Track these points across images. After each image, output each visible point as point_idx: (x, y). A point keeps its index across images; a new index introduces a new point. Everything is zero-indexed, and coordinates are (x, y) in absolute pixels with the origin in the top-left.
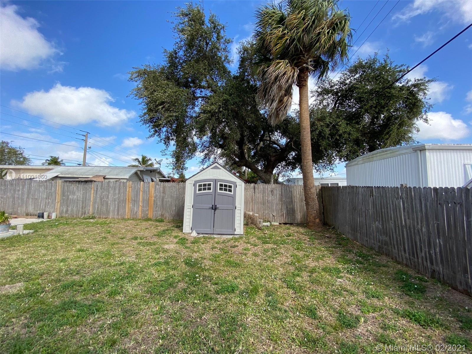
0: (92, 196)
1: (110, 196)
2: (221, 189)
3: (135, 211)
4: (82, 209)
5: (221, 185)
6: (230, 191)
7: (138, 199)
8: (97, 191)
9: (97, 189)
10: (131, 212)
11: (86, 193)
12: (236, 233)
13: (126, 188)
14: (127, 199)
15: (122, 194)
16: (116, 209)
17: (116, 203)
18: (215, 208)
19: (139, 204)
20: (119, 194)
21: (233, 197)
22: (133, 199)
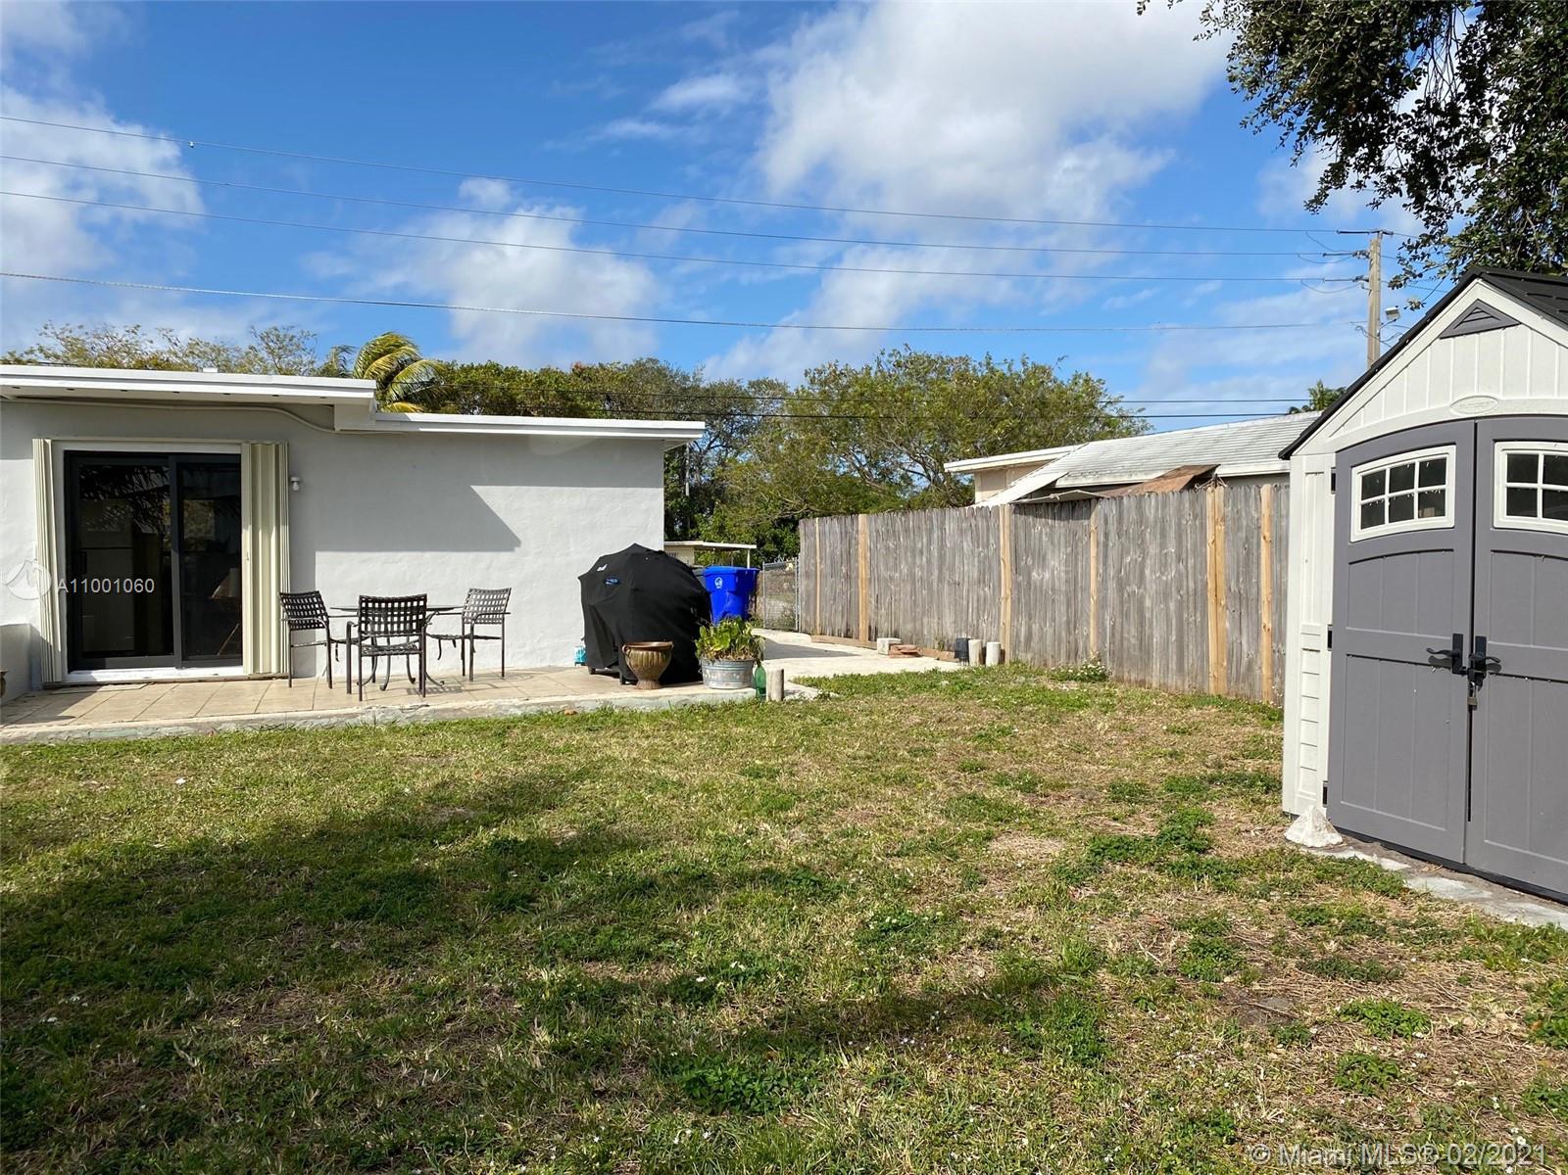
0: (1093, 573)
1: (1147, 572)
2: (1519, 501)
3: (1245, 660)
4: (1069, 632)
5: (1521, 467)
7: (1254, 590)
8: (1106, 546)
9: (1106, 535)
10: (1230, 661)
11: (1077, 554)
13: (1203, 527)
14: (1211, 586)
15: (1191, 562)
16: (1174, 638)
17: (1172, 606)
18: (1473, 662)
19: (1259, 619)
20: (1179, 559)
22: (1233, 588)
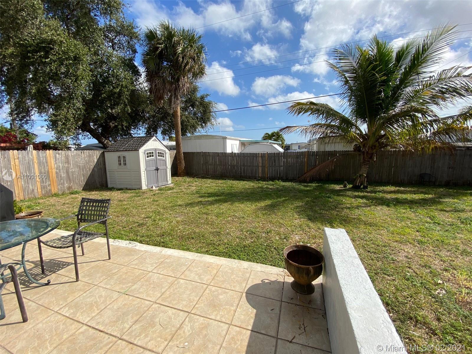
2: (159, 156)
3: (31, 189)
5: (159, 153)
6: (163, 157)
12: (169, 183)
18: (157, 169)
21: (165, 161)
